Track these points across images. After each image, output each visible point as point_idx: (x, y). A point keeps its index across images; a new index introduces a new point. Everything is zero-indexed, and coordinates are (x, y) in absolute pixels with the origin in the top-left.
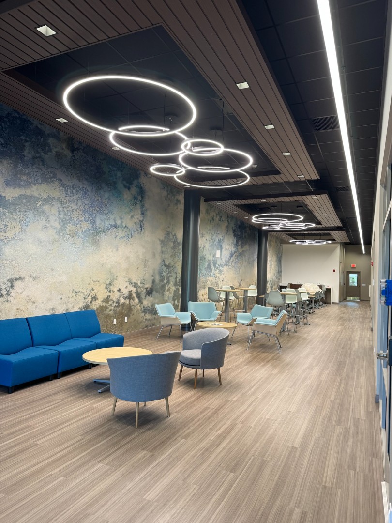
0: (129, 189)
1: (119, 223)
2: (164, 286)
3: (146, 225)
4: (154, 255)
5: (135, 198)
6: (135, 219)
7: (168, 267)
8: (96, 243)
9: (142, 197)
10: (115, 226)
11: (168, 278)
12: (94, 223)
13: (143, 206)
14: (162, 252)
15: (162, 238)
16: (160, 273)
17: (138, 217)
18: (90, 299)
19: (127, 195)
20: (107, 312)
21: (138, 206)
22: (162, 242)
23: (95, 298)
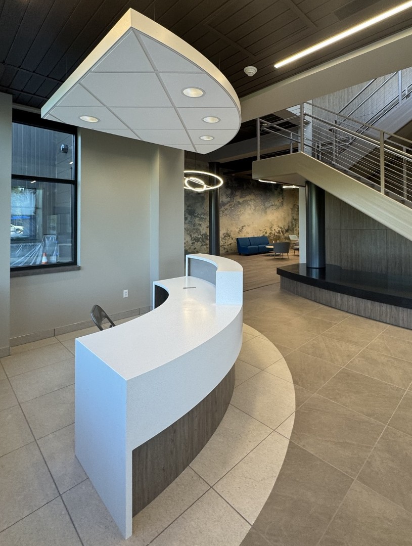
0: (277, 190)
1: (273, 204)
2: (293, 229)
3: (284, 203)
4: (288, 215)
5: (279, 193)
6: (280, 201)
7: (295, 220)
8: (266, 212)
9: (282, 192)
10: (272, 205)
11: (295, 224)
12: (265, 205)
13: (283, 195)
14: (292, 214)
15: (292, 207)
16: (292, 222)
17: (281, 200)
18: (264, 233)
19: (276, 192)
20: (271, 238)
21: (281, 195)
22: (292, 209)
23: (266, 233)
